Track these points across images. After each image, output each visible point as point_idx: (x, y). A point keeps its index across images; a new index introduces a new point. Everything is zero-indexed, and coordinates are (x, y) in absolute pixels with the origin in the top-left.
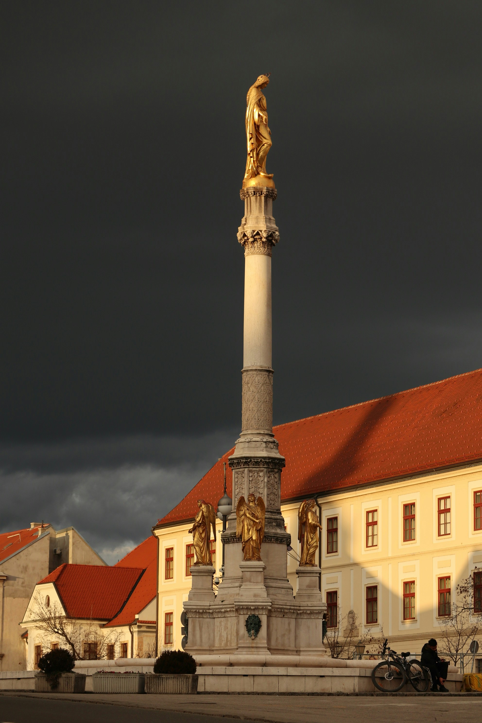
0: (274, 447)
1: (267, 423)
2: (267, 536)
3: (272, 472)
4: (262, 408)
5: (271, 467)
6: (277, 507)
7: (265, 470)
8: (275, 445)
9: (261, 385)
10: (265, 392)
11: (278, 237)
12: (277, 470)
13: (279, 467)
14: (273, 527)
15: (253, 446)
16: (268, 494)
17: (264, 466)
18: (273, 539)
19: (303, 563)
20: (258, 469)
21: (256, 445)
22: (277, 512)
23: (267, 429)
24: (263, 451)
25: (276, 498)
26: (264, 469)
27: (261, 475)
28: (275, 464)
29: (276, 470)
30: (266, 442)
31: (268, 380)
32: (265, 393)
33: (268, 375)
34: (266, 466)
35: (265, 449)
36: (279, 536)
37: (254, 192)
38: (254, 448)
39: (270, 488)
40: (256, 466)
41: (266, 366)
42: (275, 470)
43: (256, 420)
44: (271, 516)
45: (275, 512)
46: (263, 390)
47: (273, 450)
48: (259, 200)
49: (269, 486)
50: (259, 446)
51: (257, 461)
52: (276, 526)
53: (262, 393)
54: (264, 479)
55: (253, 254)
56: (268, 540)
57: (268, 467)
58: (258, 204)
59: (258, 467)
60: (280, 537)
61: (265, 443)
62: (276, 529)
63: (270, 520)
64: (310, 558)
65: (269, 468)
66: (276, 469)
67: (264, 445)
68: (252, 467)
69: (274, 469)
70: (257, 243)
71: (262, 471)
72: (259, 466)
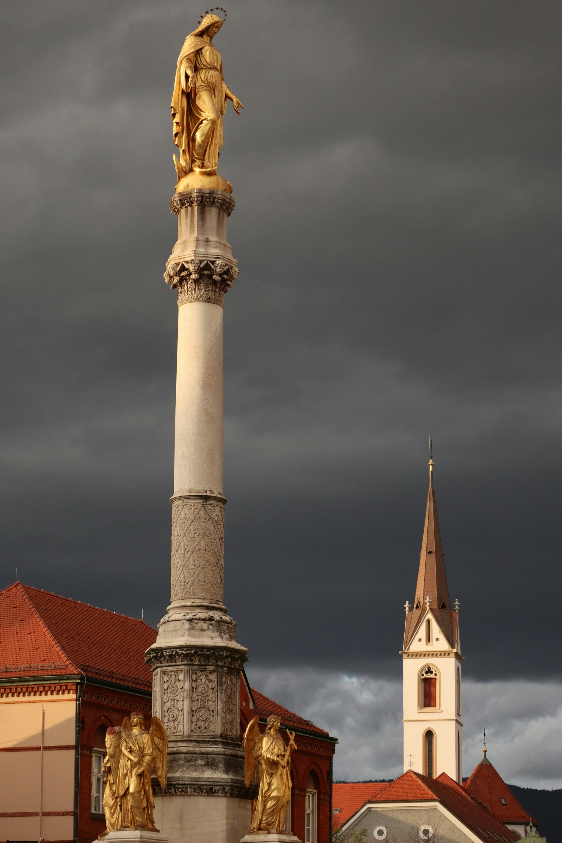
0: (211, 627)
1: (200, 587)
2: (177, 784)
3: (201, 671)
4: (192, 562)
5: (197, 663)
6: (214, 733)
7: (186, 668)
8: (211, 625)
9: (189, 522)
10: (198, 534)
11: (220, 268)
12: (213, 667)
13: (217, 662)
14: (196, 768)
15: (171, 629)
16: (192, 711)
17: (183, 663)
18: (189, 790)
19: (254, 829)
20: (175, 668)
21: (175, 626)
22: (212, 741)
23: (200, 598)
24: (184, 636)
25: (213, 716)
26: (183, 667)
27: (181, 679)
28: (207, 658)
29: (211, 668)
30: (190, 620)
31: (202, 513)
32: (196, 535)
33: (203, 505)
34: (185, 662)
35: (187, 633)
36: (203, 783)
37: (180, 200)
38: (171, 631)
39: (198, 700)
40: (172, 664)
41: (200, 489)
42: (207, 667)
43: (181, 584)
44: (194, 749)
45: (208, 742)
46: (192, 531)
47: (205, 633)
48: (191, 213)
49: (194, 696)
50: (180, 628)
51: (172, 655)
52: (204, 765)
53: (191, 536)
54: (184, 684)
55: (189, 301)
56: (180, 792)
57: (189, 662)
58: (189, 220)
59: (174, 664)
60: (205, 785)
61: (188, 622)
62: (203, 771)
63: (191, 755)
64: (266, 820)
65: (193, 665)
66: (209, 665)
67: (187, 625)
68: (166, 665)
69: (205, 665)
70: (186, 284)
71: (181, 671)
72: (176, 662)
